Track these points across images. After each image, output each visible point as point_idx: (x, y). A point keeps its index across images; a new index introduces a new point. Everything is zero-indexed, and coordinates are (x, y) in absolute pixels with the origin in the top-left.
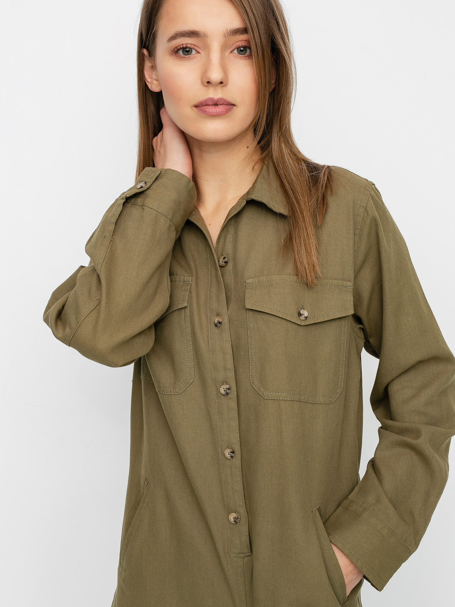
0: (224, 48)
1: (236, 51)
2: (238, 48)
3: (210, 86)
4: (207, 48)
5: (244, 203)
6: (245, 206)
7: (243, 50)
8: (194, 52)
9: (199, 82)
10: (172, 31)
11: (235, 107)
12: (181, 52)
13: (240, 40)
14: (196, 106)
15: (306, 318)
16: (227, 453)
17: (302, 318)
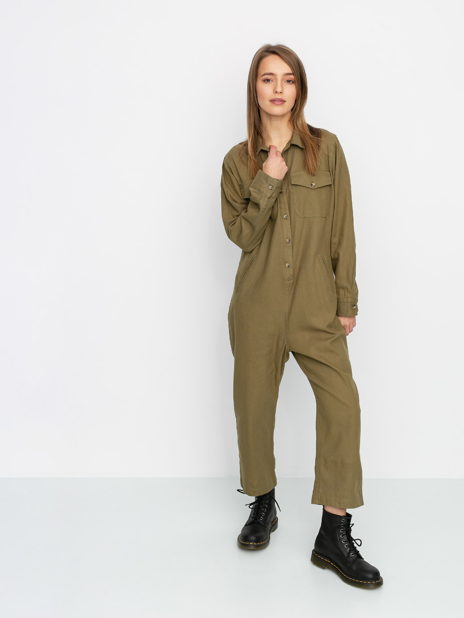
0: (282, 80)
1: (286, 82)
2: (287, 80)
3: (277, 93)
4: (276, 79)
5: (290, 146)
6: (290, 147)
7: (289, 81)
8: (271, 81)
9: (272, 92)
10: (263, 73)
11: (285, 102)
12: (266, 81)
14: (271, 101)
15: (314, 186)
16: (287, 240)
17: (313, 186)
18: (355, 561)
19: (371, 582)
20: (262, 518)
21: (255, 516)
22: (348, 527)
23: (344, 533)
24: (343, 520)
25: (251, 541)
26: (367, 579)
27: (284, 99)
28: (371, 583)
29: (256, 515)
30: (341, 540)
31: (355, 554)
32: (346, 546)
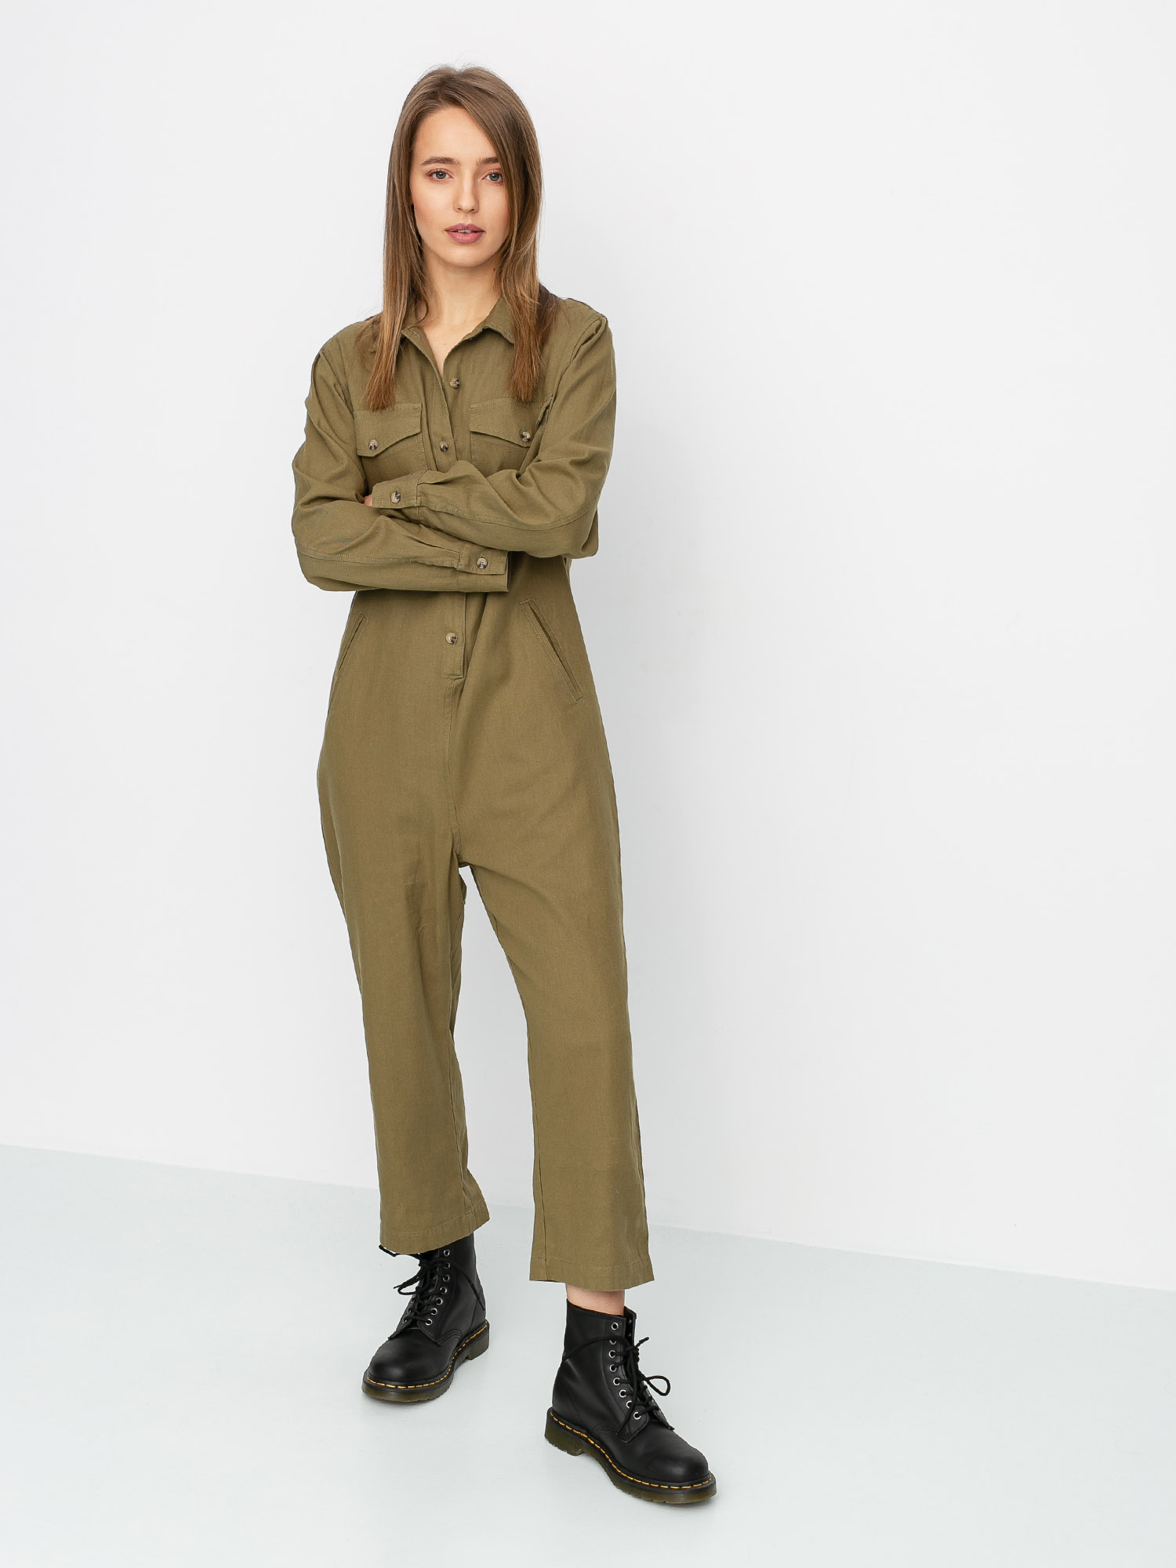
0: (476, 176)
1: (488, 177)
2: (490, 175)
3: (462, 212)
4: (460, 174)
5: (480, 330)
6: (481, 334)
7: (495, 176)
8: (447, 176)
9: (451, 207)
10: (427, 157)
11: (484, 234)
12: (434, 176)
13: (495, 167)
14: (447, 230)
15: (529, 439)
17: (525, 440)
18: (643, 1431)
19: (681, 1486)
20: (429, 1322)
21: (413, 1314)
22: (629, 1344)
23: (618, 1361)
24: (615, 1326)
25: (391, 1380)
26: (670, 1479)
27: (479, 224)
28: (680, 1489)
29: (417, 1312)
30: (609, 1376)
31: (643, 1413)
32: (623, 1394)
